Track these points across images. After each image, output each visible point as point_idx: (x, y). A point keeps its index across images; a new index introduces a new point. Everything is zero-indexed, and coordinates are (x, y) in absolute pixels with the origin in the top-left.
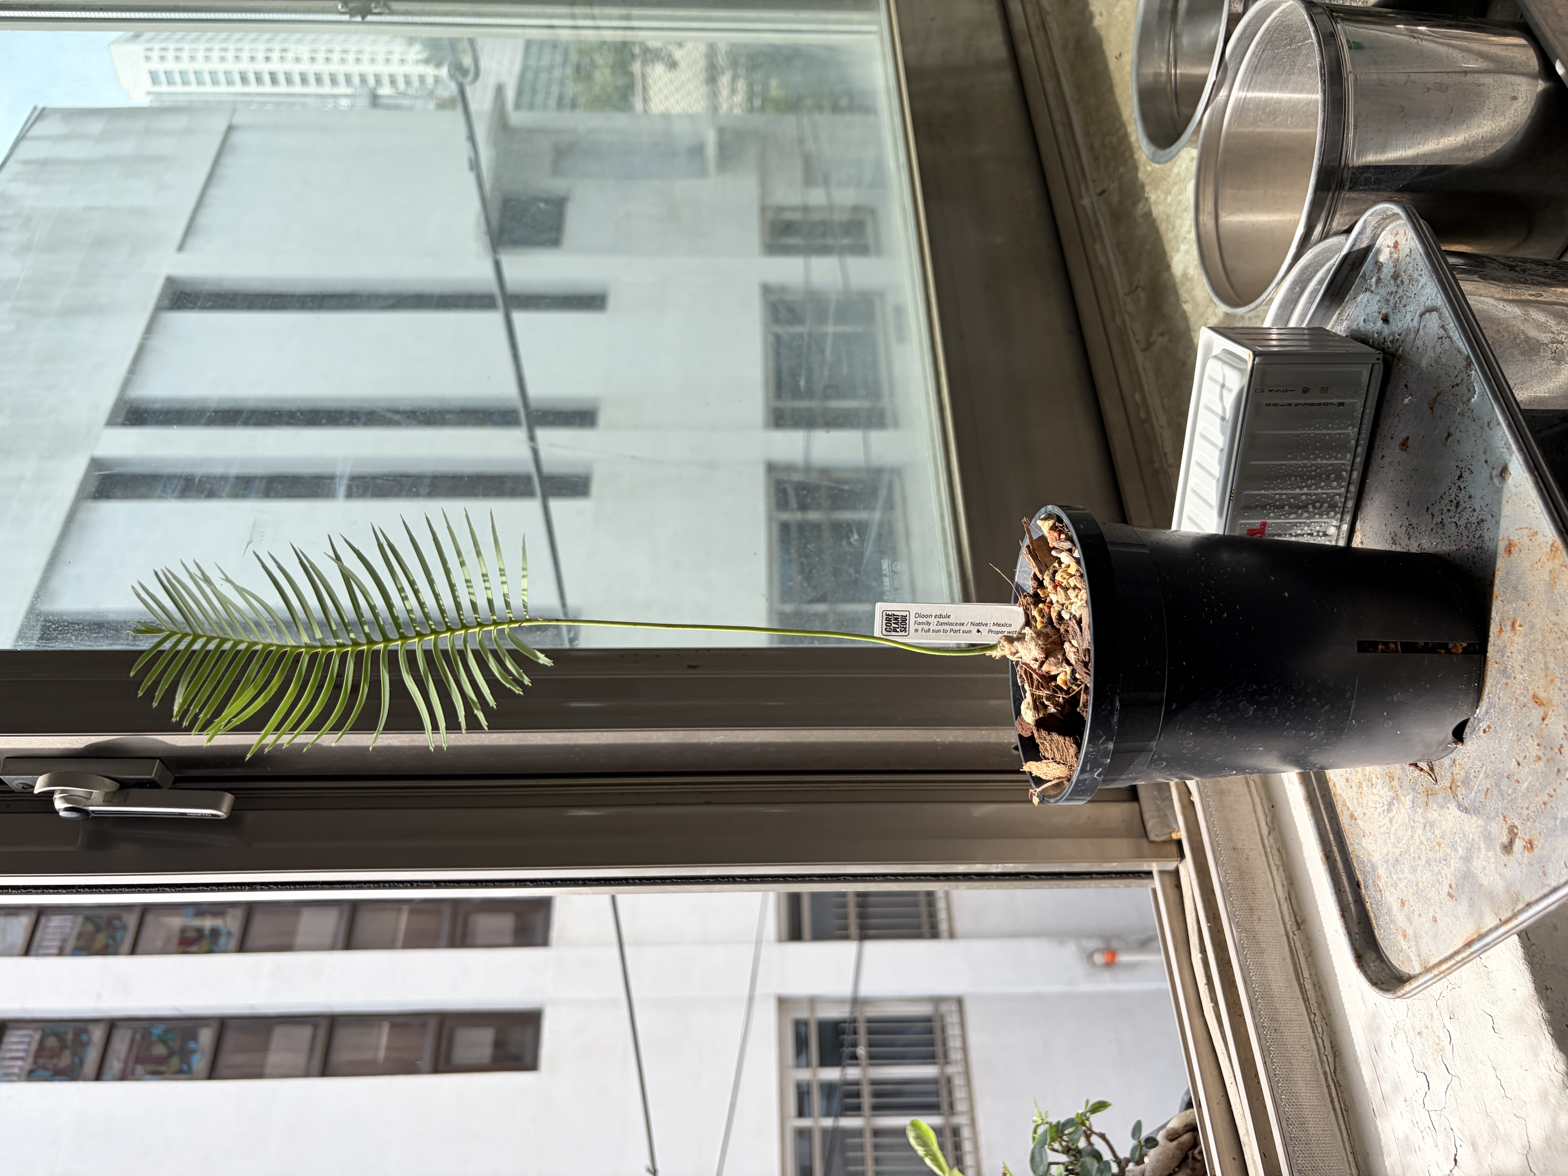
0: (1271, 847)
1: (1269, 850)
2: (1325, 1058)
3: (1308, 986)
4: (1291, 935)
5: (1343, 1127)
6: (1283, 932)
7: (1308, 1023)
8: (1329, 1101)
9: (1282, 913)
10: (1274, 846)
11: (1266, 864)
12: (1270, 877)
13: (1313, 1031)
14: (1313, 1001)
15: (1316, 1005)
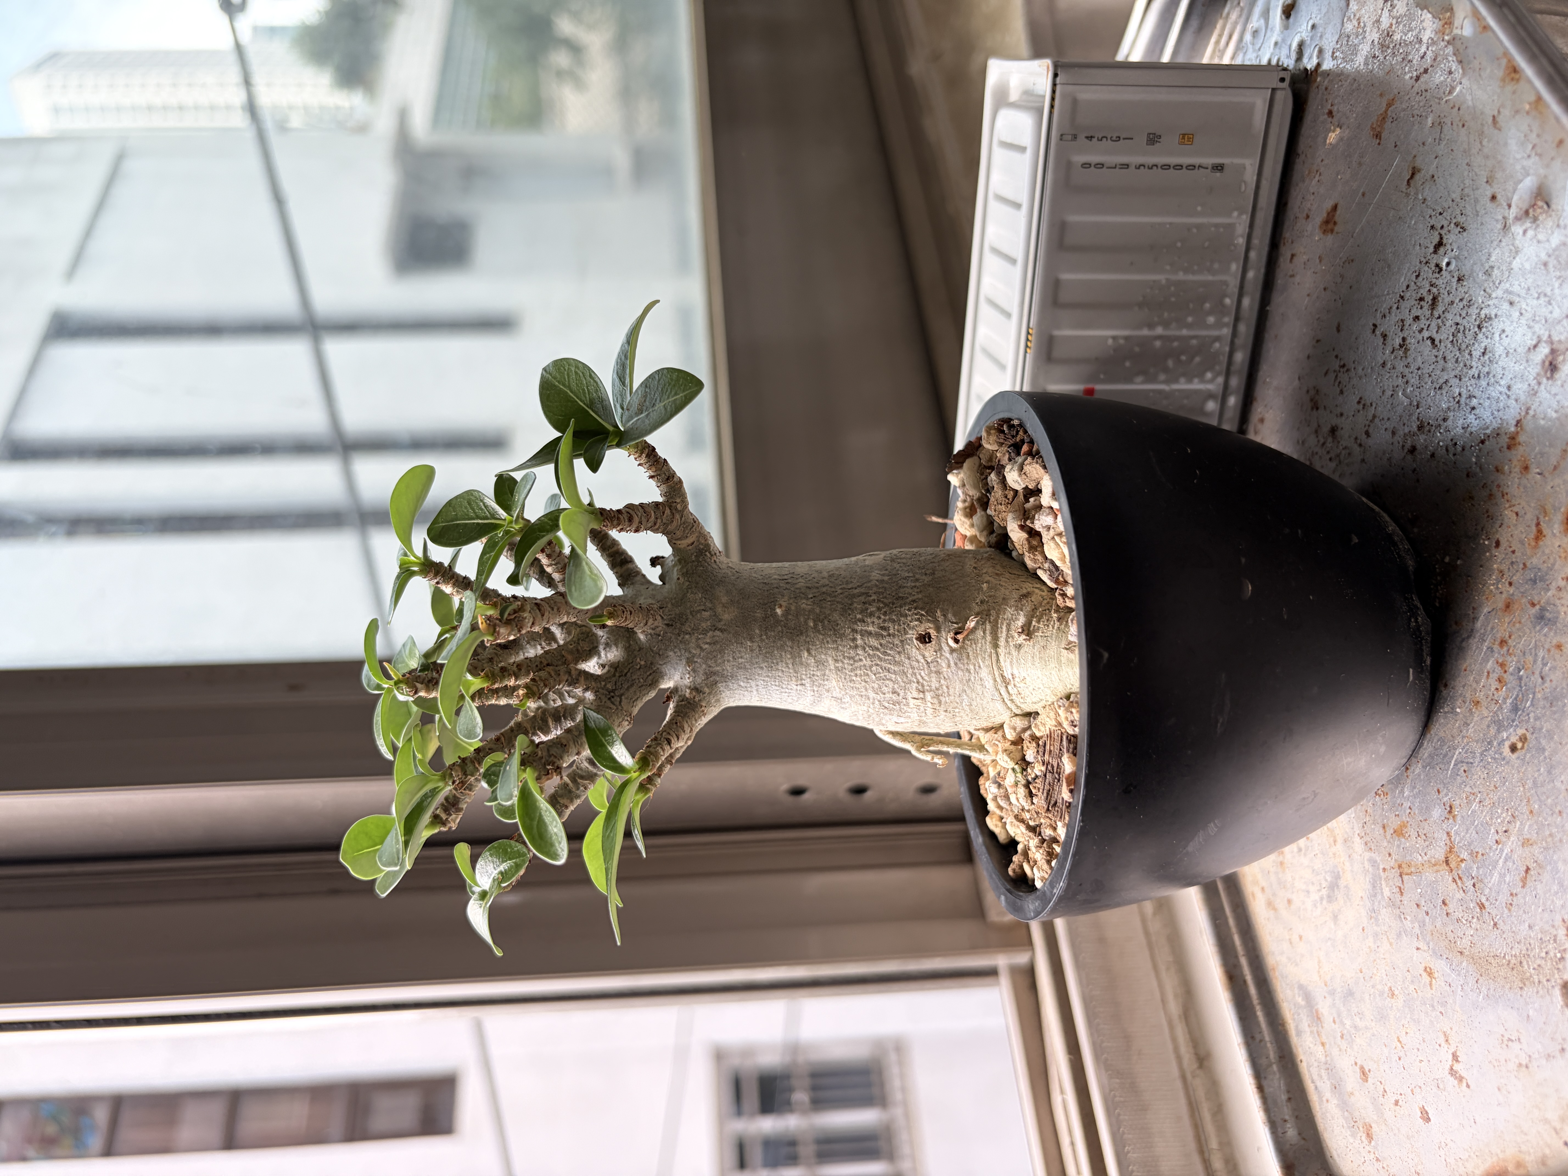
0: (1157, 934)
3: (1217, 1163)
12: (1157, 983)
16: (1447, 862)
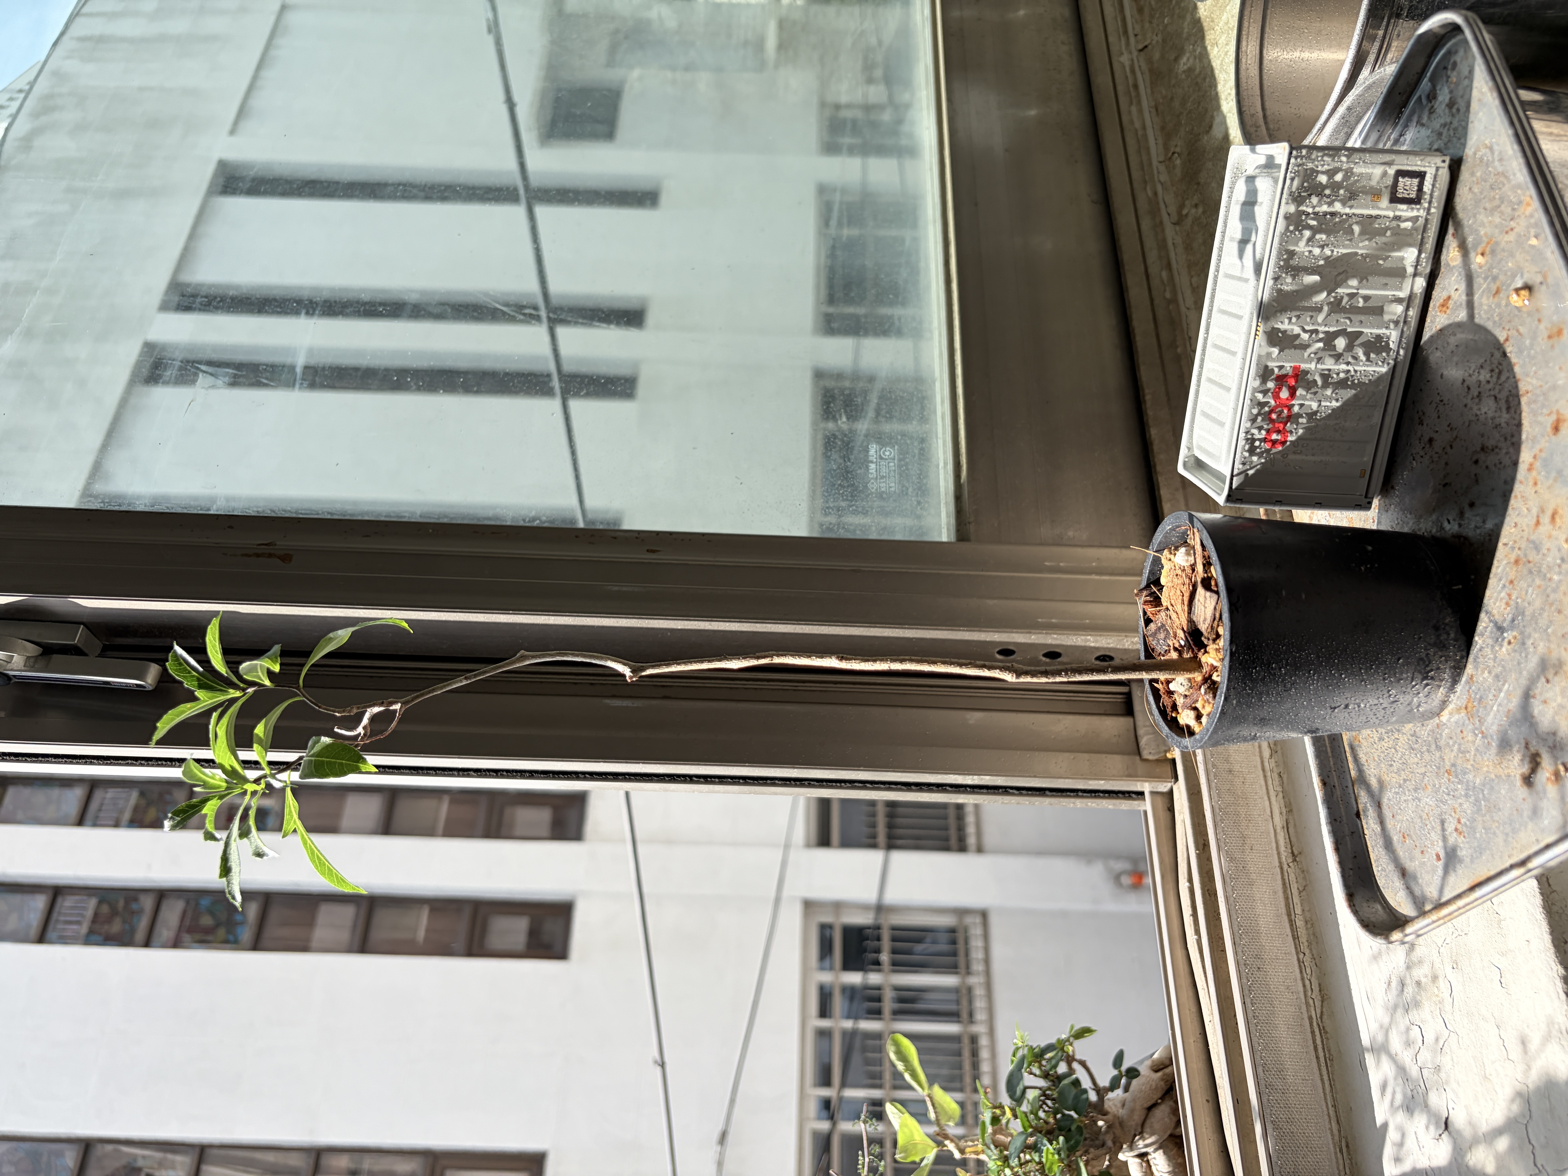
0: (1272, 771)
1: (1269, 774)
2: (1311, 1002)
3: (1300, 923)
4: (1285, 867)
5: (1326, 1077)
6: (1277, 864)
7: (1296, 962)
8: (1312, 1048)
9: (1277, 843)
10: (1275, 769)
11: (1264, 788)
12: (1267, 803)
13: (1301, 972)
14: (1303, 939)
15: (1306, 944)
16: (1466, 708)
